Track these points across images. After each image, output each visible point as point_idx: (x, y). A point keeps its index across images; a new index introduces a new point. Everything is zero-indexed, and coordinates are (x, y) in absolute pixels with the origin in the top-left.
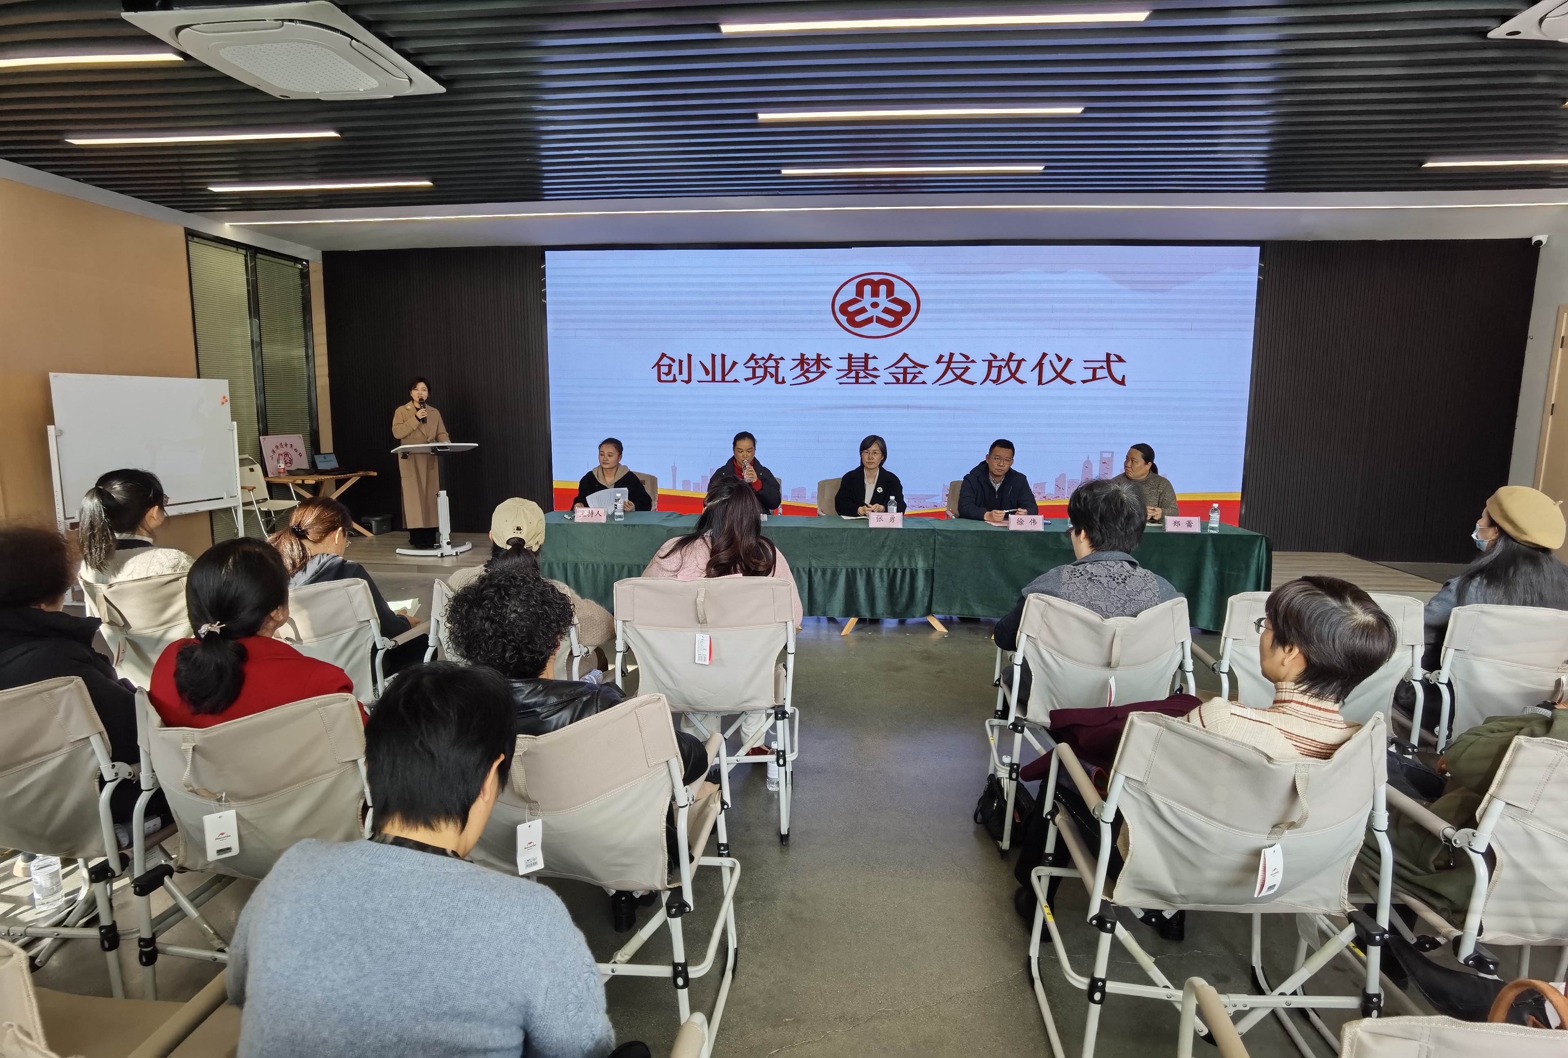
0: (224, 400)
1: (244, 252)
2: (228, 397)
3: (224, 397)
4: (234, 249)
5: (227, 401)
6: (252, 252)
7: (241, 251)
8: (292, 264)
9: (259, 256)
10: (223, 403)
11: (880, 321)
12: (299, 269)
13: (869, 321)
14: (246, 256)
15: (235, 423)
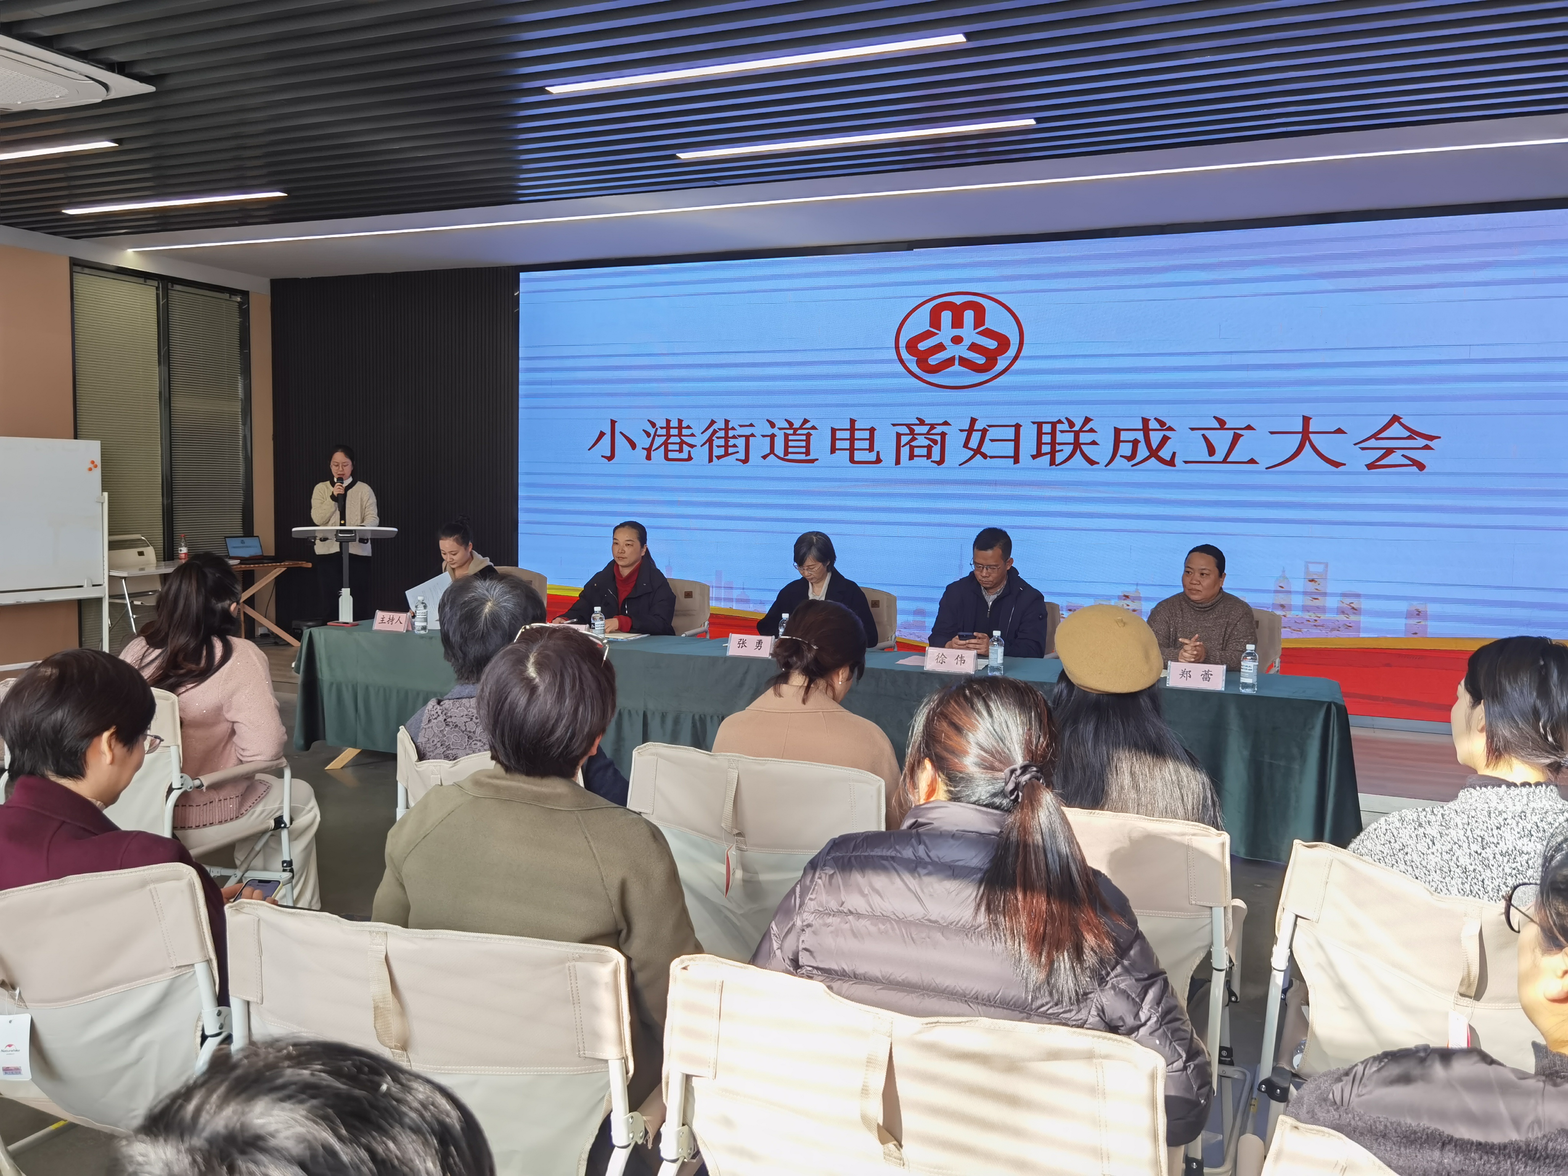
0: (91, 466)
1: (155, 283)
2: (98, 461)
3: (93, 462)
4: (141, 280)
5: (96, 466)
6: (164, 283)
7: (150, 282)
8: (227, 296)
9: (178, 287)
10: (90, 469)
11: (964, 362)
12: (238, 302)
13: (950, 362)
14: (157, 289)
15: (106, 494)
